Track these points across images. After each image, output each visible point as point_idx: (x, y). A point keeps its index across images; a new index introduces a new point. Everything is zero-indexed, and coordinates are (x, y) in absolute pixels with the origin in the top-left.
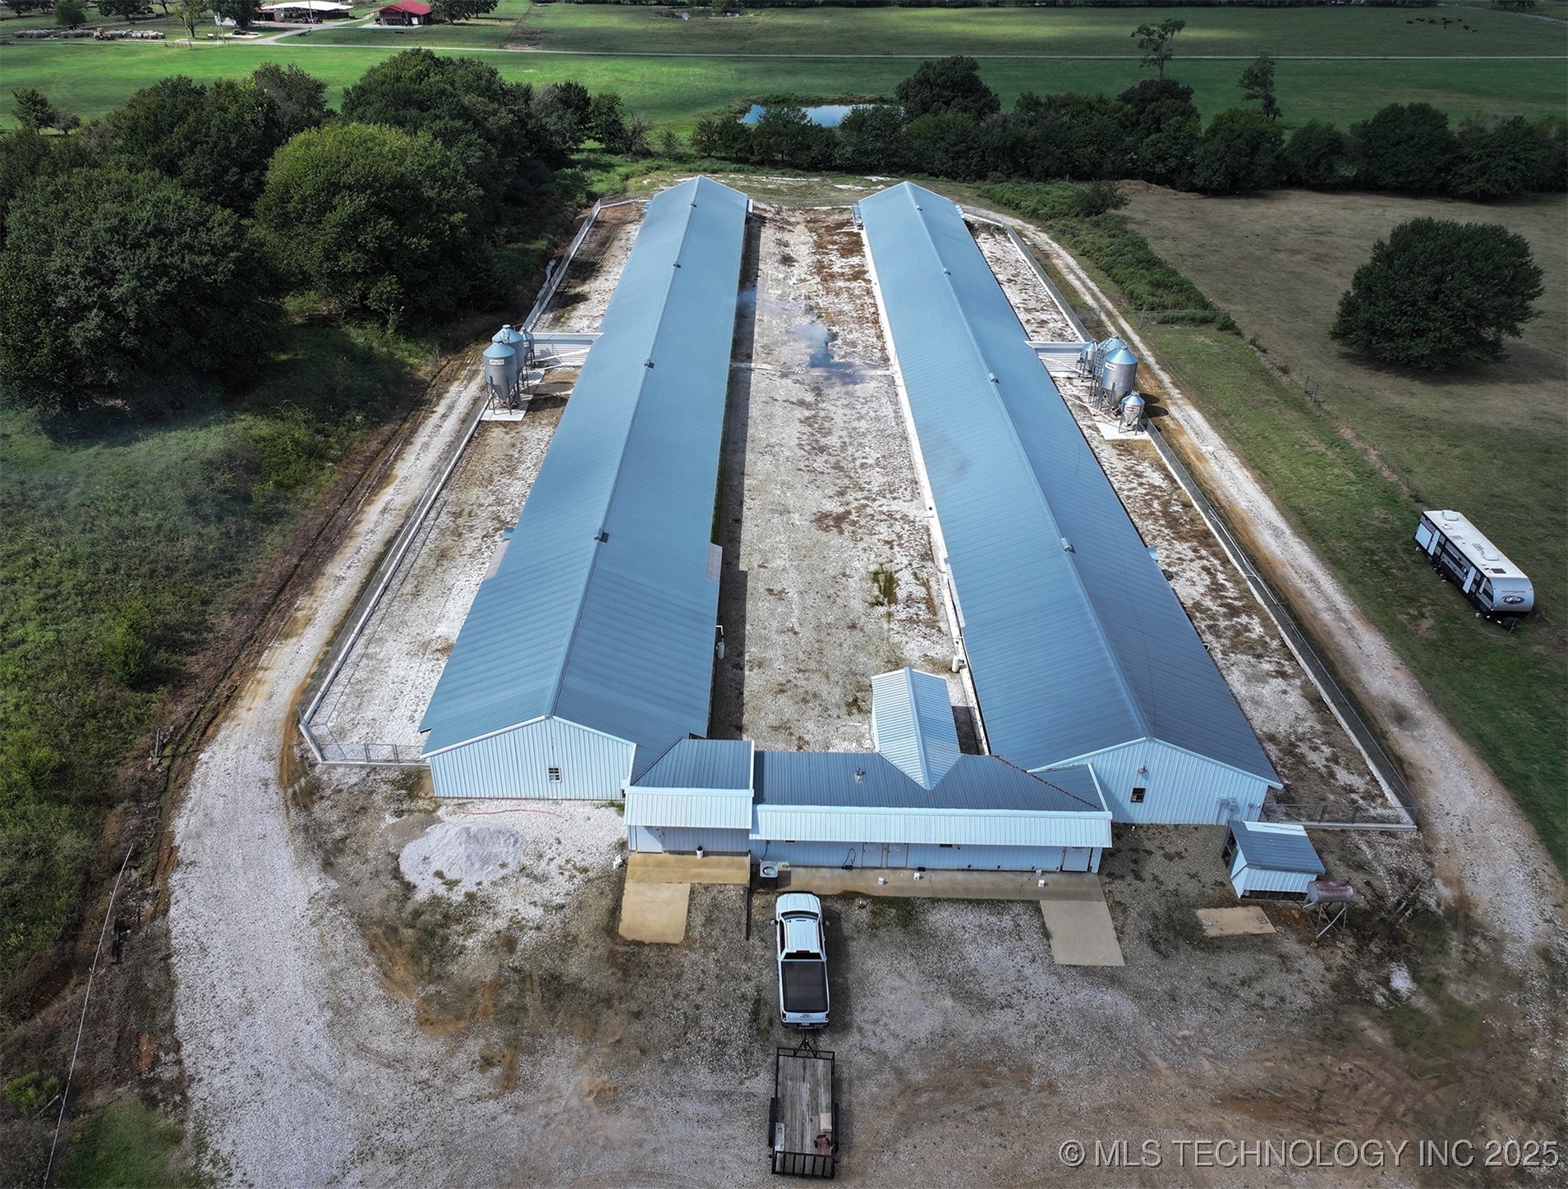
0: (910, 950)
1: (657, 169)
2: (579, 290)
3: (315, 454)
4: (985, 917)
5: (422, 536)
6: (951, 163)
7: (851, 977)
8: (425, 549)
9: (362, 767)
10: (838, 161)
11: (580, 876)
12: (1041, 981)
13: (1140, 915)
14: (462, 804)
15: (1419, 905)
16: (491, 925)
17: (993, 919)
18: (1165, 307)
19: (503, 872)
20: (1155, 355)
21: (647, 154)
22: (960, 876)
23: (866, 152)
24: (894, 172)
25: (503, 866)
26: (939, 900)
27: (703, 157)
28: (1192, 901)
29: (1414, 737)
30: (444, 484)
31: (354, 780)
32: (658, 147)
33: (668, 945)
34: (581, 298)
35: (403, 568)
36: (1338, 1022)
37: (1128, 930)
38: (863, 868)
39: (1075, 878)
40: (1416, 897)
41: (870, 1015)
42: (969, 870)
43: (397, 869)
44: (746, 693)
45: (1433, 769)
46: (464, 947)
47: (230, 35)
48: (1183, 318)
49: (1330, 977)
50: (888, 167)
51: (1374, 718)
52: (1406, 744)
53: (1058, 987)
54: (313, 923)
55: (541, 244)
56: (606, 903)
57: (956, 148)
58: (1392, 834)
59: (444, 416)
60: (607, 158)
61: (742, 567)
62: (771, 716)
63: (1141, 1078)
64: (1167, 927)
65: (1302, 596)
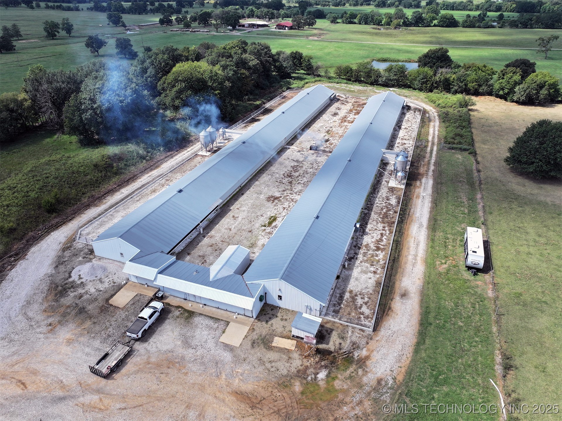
0: (182, 326)
1: (319, 81)
2: (260, 118)
3: (143, 158)
4: (211, 323)
5: (153, 185)
6: (420, 85)
7: (159, 329)
8: (151, 189)
9: (85, 244)
10: (380, 82)
11: (112, 284)
12: (211, 344)
13: (256, 334)
14: (100, 258)
15: (351, 355)
16: (81, 291)
17: (212, 324)
18: (454, 143)
19: (95, 278)
20: (436, 160)
21: (319, 76)
22: (214, 309)
23: (390, 80)
24: (400, 87)
25: (96, 277)
26: (202, 314)
27: (337, 78)
28: (277, 334)
29: (402, 302)
30: (171, 171)
31: (81, 247)
32: (323, 74)
33: (118, 307)
34: (259, 120)
35: (140, 193)
36: (290, 381)
37: (249, 337)
38: (189, 300)
39: (248, 318)
40: (353, 352)
41: (155, 340)
42: (218, 308)
43: (71, 272)
44: (200, 244)
45: (399, 314)
46: (69, 295)
47: (228, 31)
48: (457, 148)
49: (300, 368)
50: (398, 85)
51: (394, 293)
52: (397, 304)
53: (213, 348)
54: (41, 280)
55: (258, 103)
56: (113, 293)
57: (423, 81)
58: (363, 331)
59: (188, 151)
60: (305, 76)
61: (231, 208)
62: (202, 252)
63: (214, 379)
64: (261, 340)
65: (408, 249)
